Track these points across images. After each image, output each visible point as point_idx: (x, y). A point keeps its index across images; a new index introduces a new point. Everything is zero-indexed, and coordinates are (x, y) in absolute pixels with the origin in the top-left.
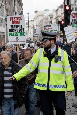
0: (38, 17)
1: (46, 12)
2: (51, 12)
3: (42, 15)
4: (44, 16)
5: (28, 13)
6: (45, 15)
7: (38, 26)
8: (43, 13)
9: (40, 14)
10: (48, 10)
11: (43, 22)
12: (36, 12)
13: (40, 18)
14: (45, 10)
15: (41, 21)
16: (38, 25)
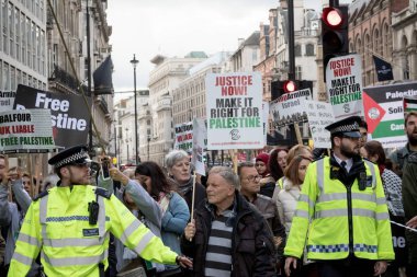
0: (166, 80)
1: (193, 60)
2: (215, 60)
3: (180, 73)
4: (186, 74)
5: (134, 61)
6: (192, 71)
7: (165, 112)
8: (186, 66)
9: (173, 67)
10: (203, 55)
11: (186, 98)
12: (158, 60)
13: (174, 84)
14: (193, 55)
15: (177, 96)
16: (163, 110)
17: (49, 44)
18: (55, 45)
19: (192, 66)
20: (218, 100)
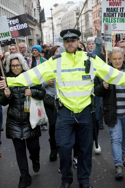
0: (59, 13)
1: (69, 5)
2: (77, 5)
3: (64, 10)
4: (67, 10)
5: (51, 9)
6: (69, 9)
7: (59, 26)
8: (66, 7)
9: (62, 8)
10: (72, 3)
11: (67, 20)
12: (56, 5)
13: (62, 15)
14: (69, 3)
15: (64, 19)
16: (59, 24)
17: (23, 5)
18: (25, 5)
19: (68, 7)
20: (107, 8)
